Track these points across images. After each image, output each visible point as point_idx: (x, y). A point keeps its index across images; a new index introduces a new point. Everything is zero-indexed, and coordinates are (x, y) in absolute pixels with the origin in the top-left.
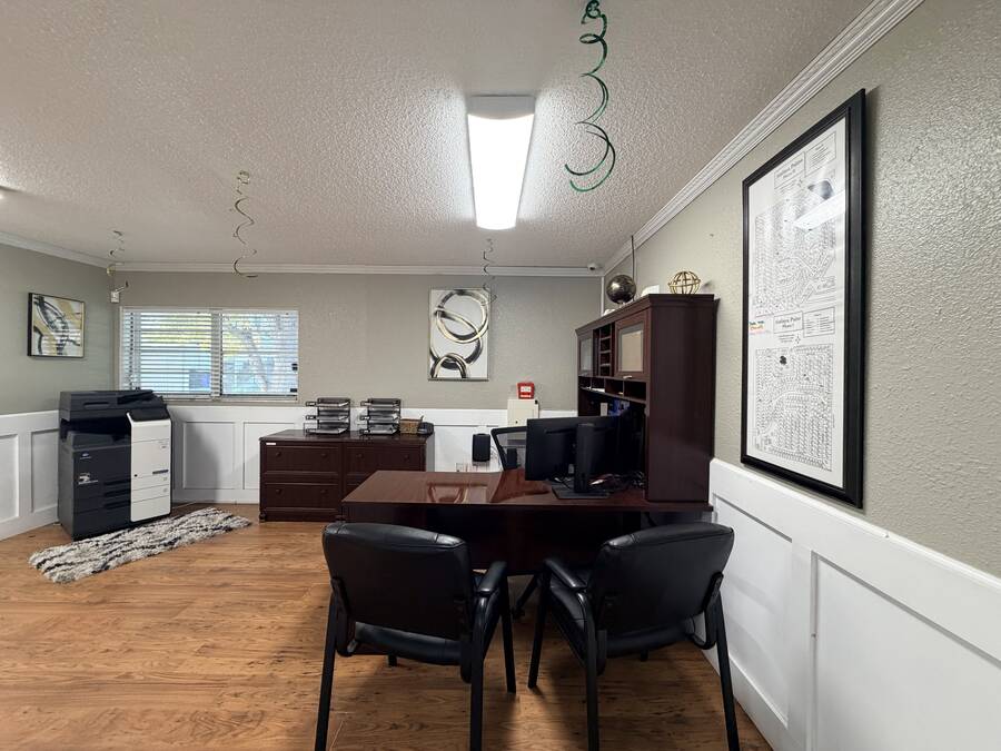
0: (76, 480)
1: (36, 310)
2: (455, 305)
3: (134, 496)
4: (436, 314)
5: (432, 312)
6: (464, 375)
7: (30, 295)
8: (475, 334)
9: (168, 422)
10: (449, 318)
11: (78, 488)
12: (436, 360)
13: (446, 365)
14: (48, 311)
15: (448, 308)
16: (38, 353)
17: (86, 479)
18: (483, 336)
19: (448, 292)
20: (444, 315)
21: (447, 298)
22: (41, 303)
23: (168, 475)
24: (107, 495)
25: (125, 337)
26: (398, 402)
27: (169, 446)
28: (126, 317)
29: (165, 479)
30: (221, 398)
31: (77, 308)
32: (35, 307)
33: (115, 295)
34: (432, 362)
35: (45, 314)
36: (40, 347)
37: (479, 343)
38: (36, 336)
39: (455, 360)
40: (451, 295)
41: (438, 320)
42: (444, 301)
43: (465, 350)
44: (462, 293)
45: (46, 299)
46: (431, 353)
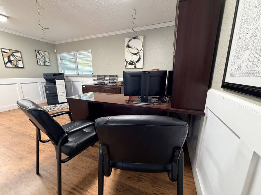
0: (46, 92)
1: (37, 54)
2: (133, 43)
3: (59, 97)
4: (126, 47)
5: (126, 46)
6: (135, 67)
7: (36, 50)
8: (139, 52)
9: (64, 80)
10: (131, 48)
11: (47, 94)
12: (127, 62)
13: (130, 64)
14: (40, 54)
15: (130, 44)
16: (40, 64)
17: (48, 92)
18: (142, 54)
19: (130, 38)
20: (129, 47)
21: (130, 41)
22: (39, 52)
23: (65, 93)
24: (53, 96)
25: (59, 61)
26: (117, 76)
27: (65, 86)
28: (59, 56)
29: (65, 94)
30: (78, 75)
31: (47, 53)
32: (37, 53)
33: (55, 50)
34: (126, 63)
35: (40, 55)
36: (40, 63)
37: (140, 56)
38: (39, 60)
39: (133, 62)
40: (131, 39)
41: (127, 48)
42: (129, 42)
43: (136, 58)
44: (134, 38)
45: (39, 51)
46: (125, 60)
